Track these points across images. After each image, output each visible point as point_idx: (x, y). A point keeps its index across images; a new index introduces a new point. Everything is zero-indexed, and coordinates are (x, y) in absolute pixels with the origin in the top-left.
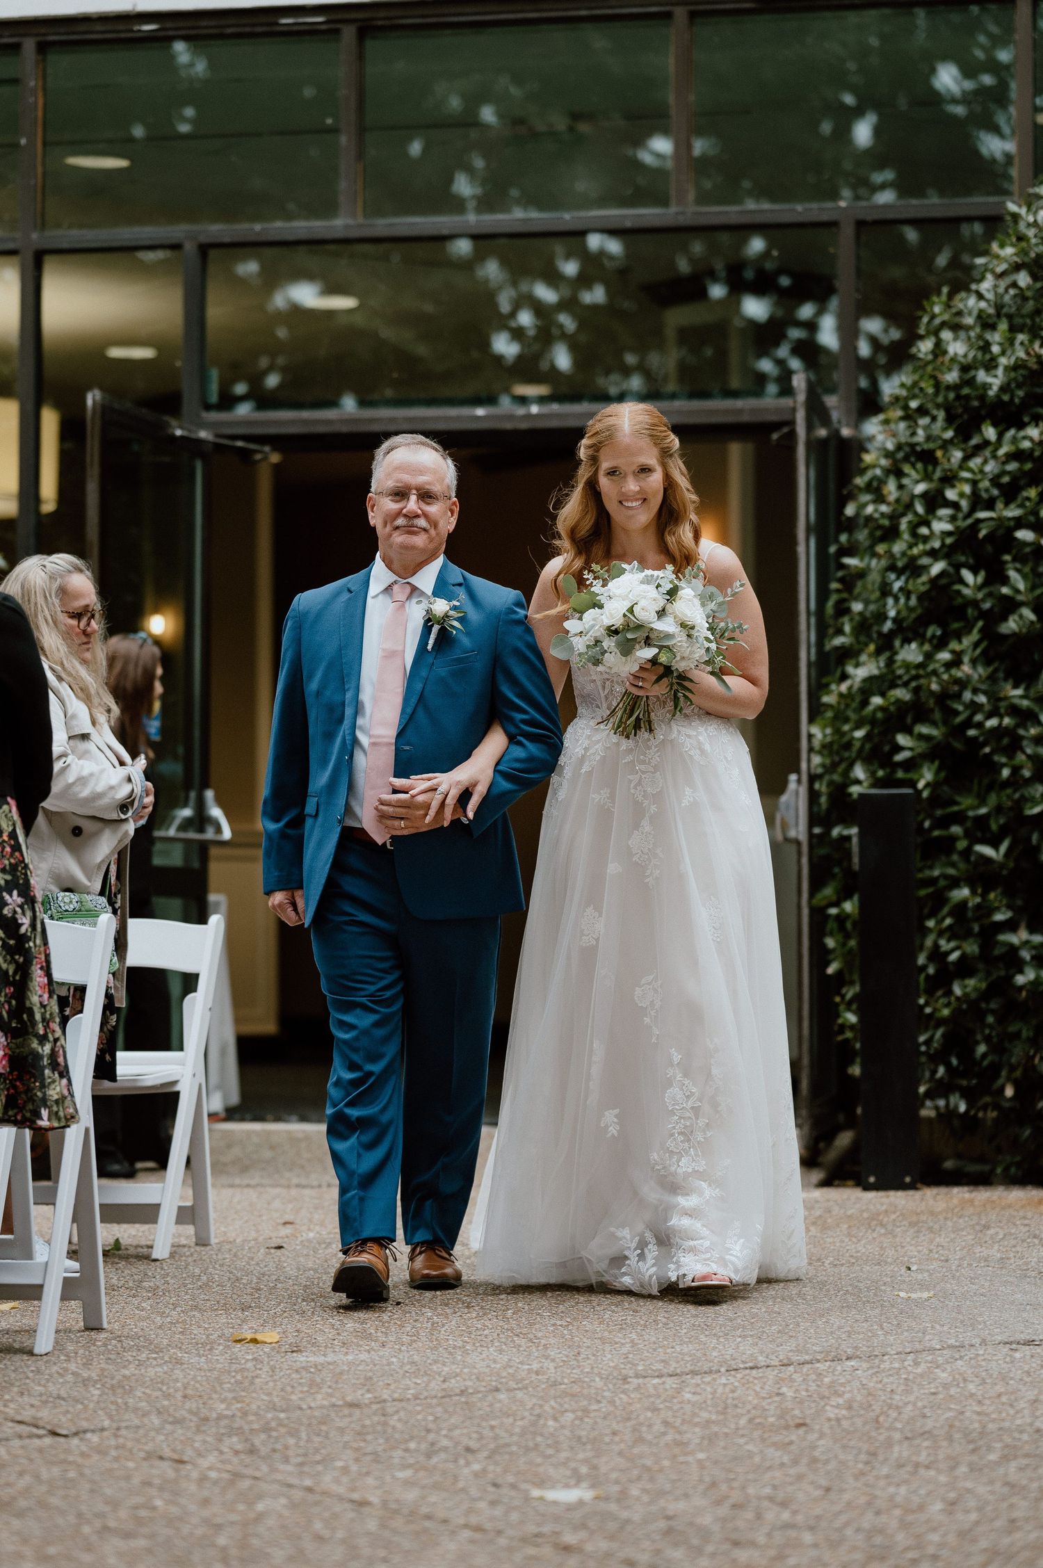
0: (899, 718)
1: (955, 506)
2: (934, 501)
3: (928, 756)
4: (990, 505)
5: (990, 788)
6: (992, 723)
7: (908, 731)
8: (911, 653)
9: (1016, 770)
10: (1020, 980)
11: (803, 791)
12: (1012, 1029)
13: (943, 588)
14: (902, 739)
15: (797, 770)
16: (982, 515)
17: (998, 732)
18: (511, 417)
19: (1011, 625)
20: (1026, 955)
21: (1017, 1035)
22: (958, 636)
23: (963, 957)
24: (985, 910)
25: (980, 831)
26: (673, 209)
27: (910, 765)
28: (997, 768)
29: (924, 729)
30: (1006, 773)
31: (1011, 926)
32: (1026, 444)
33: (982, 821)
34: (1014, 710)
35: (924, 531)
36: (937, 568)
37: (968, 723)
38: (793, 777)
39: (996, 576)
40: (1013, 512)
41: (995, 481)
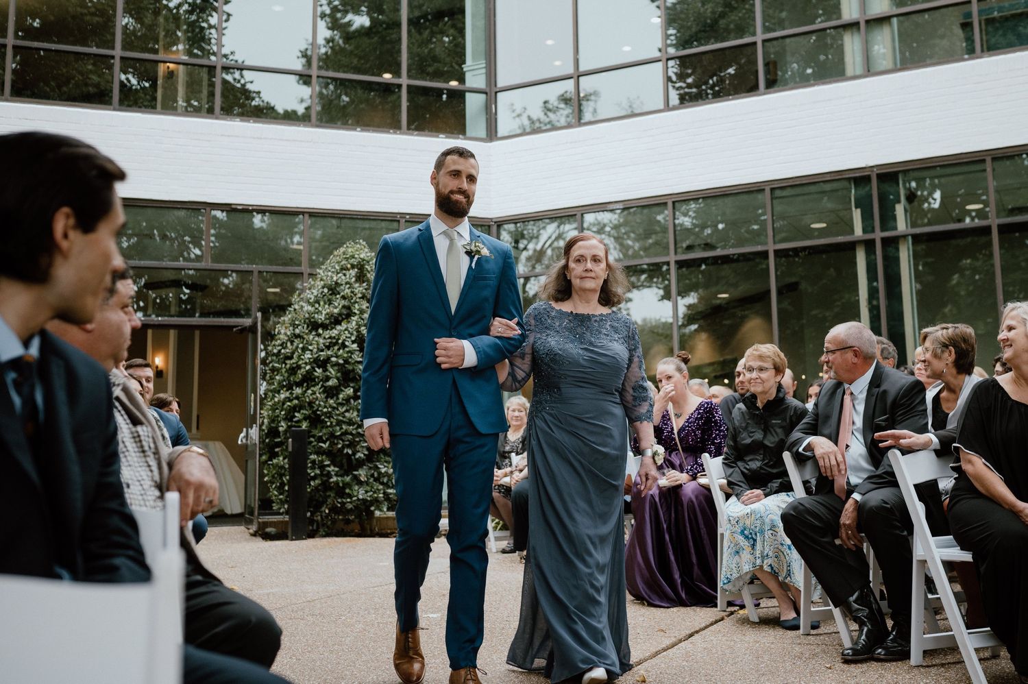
0: (294, 409)
1: (311, 351)
2: (304, 349)
3: (305, 419)
4: (322, 351)
5: (323, 427)
6: (325, 410)
7: (299, 412)
8: (298, 391)
9: (331, 423)
10: (332, 480)
11: (258, 429)
12: (328, 494)
13: (309, 373)
14: (296, 414)
15: (256, 423)
16: (322, 353)
17: (326, 413)
18: (153, 320)
19: (330, 383)
20: (333, 473)
21: (330, 496)
22: (314, 386)
23: (315, 474)
24: (322, 461)
25: (320, 439)
26: (203, 264)
27: (299, 421)
28: (326, 422)
29: (304, 412)
30: (329, 424)
31: (329, 466)
32: (333, 335)
33: (321, 437)
34: (331, 406)
35: (302, 357)
36: (308, 367)
37: (318, 410)
38: (254, 425)
39: (325, 370)
40: (329, 353)
41: (324, 344)
